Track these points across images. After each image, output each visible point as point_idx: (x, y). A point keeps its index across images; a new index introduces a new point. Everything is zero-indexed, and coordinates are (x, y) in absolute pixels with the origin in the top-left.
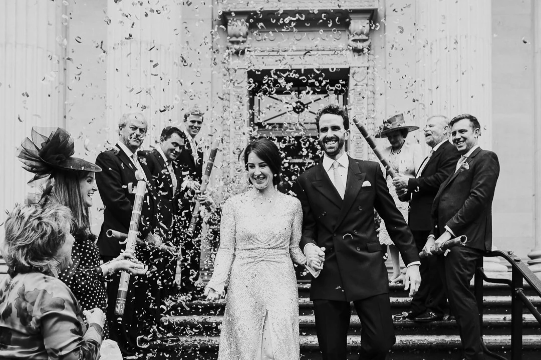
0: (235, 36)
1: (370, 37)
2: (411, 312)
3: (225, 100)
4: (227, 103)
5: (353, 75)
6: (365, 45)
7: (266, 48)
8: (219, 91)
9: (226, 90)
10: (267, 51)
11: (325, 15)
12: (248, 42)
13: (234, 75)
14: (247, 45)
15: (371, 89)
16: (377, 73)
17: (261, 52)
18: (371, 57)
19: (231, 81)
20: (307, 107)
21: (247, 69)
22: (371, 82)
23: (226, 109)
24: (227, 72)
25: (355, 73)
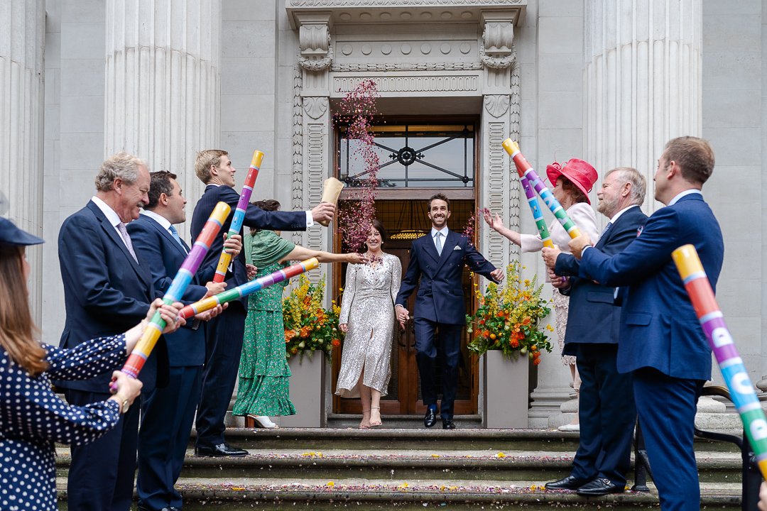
0: (310, 46)
1: (515, 50)
2: (572, 477)
3: (295, 144)
4: (297, 148)
5: (487, 107)
6: (506, 61)
7: (357, 66)
8: (287, 130)
9: (298, 129)
10: (359, 70)
11: (447, 17)
12: (331, 56)
13: (309, 106)
14: (328, 60)
15: (515, 127)
16: (524, 104)
17: (350, 71)
18: (515, 80)
19: (305, 115)
20: (419, 156)
21: (329, 97)
22: (514, 117)
23: (297, 158)
24: (298, 100)
25: (491, 104)
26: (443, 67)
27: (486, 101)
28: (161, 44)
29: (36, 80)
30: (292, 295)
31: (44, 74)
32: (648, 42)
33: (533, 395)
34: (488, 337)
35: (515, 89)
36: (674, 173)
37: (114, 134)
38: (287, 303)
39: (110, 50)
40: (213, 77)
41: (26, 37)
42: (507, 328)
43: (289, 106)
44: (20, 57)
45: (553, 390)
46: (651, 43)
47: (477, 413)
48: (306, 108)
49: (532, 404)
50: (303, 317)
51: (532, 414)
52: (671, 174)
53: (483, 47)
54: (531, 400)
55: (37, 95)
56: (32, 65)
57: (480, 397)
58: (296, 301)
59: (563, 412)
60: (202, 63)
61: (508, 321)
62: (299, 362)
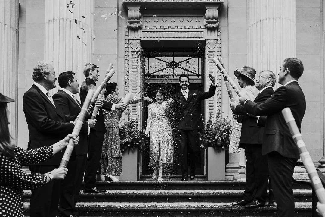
0: (132, 18)
1: (219, 21)
2: (243, 200)
3: (126, 60)
4: (127, 61)
5: (207, 44)
6: (215, 25)
7: (152, 27)
8: (122, 54)
9: (127, 53)
10: (153, 29)
11: (190, 6)
12: (141, 23)
13: (132, 43)
14: (140, 24)
15: (219, 53)
16: (223, 43)
17: (149, 29)
18: (219, 33)
19: (130, 47)
20: (179, 65)
21: (140, 40)
22: (219, 49)
23: (127, 66)
24: (127, 41)
25: (209, 43)
26: (189, 28)
27: (207, 42)
28: (68, 17)
29: (15, 32)
30: (125, 124)
31: (18, 30)
32: (273, 18)
33: (227, 166)
34: (208, 142)
35: (219, 37)
36: (288, 73)
37: (48, 55)
38: (122, 127)
39: (47, 20)
40: (91, 31)
41: (11, 14)
42: (216, 138)
43: (124, 44)
44: (8, 23)
45: (235, 164)
46: (275, 19)
47: (204, 174)
48: (130, 44)
49: (227, 170)
50: (130, 134)
51: (227, 174)
52: (286, 73)
53: (205, 19)
54: (226, 168)
55: (16, 39)
56: (13, 26)
57: (205, 167)
58: (127, 127)
59: (239, 173)
60: (86, 25)
61: (216, 135)
62: (128, 153)
